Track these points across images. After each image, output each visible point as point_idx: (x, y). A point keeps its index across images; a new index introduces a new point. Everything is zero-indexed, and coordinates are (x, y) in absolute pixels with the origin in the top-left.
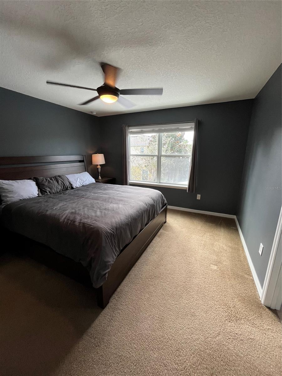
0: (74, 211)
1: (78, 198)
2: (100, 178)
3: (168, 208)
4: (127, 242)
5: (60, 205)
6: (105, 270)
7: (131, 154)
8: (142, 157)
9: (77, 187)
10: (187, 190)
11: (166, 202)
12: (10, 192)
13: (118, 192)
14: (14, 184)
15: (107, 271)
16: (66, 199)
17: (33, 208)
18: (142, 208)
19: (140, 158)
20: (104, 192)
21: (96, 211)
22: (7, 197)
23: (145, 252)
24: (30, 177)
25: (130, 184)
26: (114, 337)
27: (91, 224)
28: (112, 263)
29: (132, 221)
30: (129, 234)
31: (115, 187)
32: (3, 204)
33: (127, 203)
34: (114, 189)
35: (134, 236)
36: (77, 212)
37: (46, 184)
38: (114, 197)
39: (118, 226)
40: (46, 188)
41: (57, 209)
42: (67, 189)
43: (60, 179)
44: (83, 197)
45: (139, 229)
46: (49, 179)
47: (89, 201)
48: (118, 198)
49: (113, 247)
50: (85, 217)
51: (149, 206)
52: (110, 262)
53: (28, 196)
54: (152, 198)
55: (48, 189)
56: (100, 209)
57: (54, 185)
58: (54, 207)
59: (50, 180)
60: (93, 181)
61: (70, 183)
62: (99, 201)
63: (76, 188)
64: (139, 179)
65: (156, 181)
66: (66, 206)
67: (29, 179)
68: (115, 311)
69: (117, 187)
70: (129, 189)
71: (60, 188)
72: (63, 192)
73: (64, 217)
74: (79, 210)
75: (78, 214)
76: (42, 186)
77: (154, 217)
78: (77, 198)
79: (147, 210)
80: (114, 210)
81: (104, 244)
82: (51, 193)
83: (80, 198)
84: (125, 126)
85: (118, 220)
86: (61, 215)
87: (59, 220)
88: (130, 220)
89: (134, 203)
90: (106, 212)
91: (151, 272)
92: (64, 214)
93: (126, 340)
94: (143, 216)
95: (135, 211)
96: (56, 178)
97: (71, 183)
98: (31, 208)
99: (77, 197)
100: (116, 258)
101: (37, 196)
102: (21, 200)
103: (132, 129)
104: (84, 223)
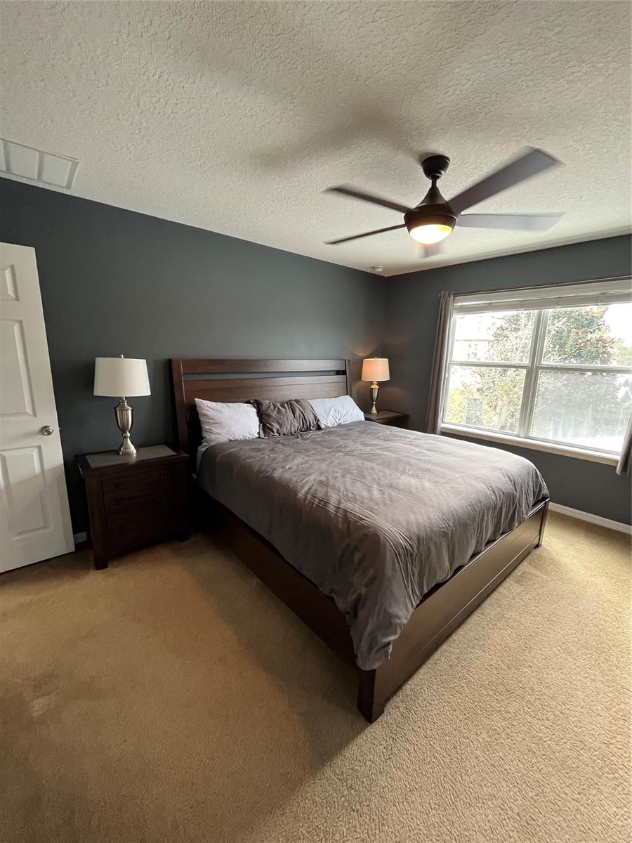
0: (324, 479)
1: (331, 450)
2: (374, 410)
3: (550, 508)
4: (440, 579)
5: (298, 460)
6: (387, 635)
7: (453, 360)
8: (474, 368)
9: (329, 428)
10: (616, 467)
11: (545, 491)
12: (216, 423)
13: (417, 449)
14: (223, 410)
15: (392, 638)
16: (307, 450)
17: (249, 461)
18: (482, 499)
19: (468, 370)
20: (386, 444)
21: (370, 487)
22: (210, 432)
23: (477, 613)
24: (248, 399)
25: (442, 432)
26: (394, 808)
27: (361, 516)
28: (405, 621)
29: (456, 529)
30: (447, 560)
31: (410, 436)
32: (204, 444)
33: (442, 480)
34: (408, 440)
35: (458, 565)
36: (332, 482)
37: (274, 414)
38: (408, 459)
39: (423, 534)
40: (272, 423)
41: (292, 470)
42: (308, 429)
43: (298, 406)
44: (341, 451)
45: (470, 553)
46: (278, 405)
47: (354, 462)
48: (419, 463)
49: (408, 583)
50: (347, 496)
51: (500, 496)
52: (399, 618)
53: (243, 436)
54: (508, 476)
55: (276, 426)
56: (379, 484)
57: (287, 419)
58: (286, 465)
59: (280, 408)
60: (360, 415)
61: (316, 418)
62: (374, 465)
63: (325, 429)
64: (460, 419)
65: (516, 432)
66: (307, 465)
67: (246, 403)
68: (398, 740)
69: (415, 437)
70: (443, 445)
71: (297, 425)
72: (301, 435)
73: (306, 488)
74: (335, 478)
75: (333, 487)
76: (267, 418)
77: (510, 527)
78: (328, 450)
79: (495, 507)
80: (411, 492)
81: (389, 572)
82: (280, 434)
83: (334, 451)
84: (447, 295)
85: (423, 518)
86: (299, 484)
87: (295, 493)
88: (451, 524)
89: (460, 484)
90: (394, 494)
91: (495, 672)
92: (306, 483)
93: (425, 832)
94: (482, 519)
95: (464, 503)
96: (291, 405)
97: (318, 417)
98: (248, 459)
99: (329, 448)
100: (413, 610)
101: (257, 436)
102: (230, 441)
103: (461, 302)
104: (345, 511)
